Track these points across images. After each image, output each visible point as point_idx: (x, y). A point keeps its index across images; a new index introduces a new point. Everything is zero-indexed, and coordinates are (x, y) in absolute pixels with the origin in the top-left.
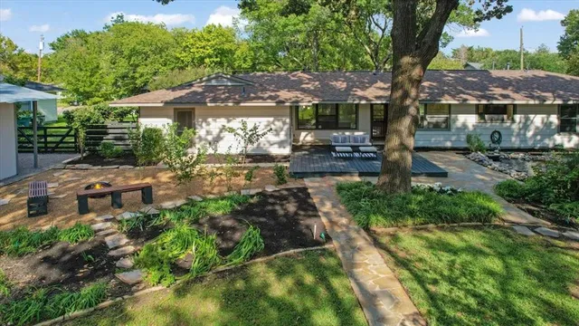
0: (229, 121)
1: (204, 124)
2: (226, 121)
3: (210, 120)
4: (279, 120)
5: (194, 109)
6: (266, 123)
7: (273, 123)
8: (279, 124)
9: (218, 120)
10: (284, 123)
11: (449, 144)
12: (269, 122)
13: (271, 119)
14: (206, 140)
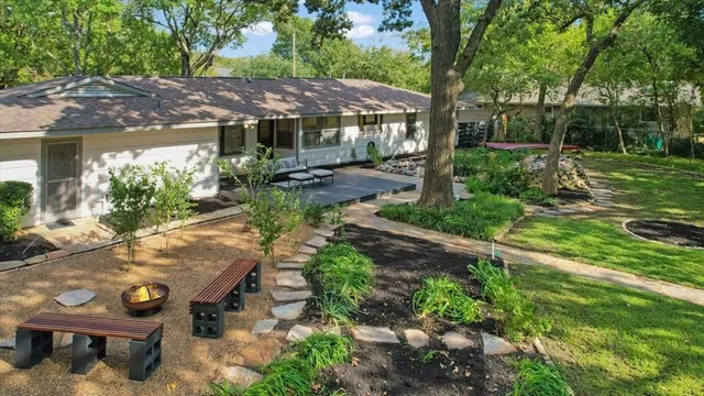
0: (136, 156)
1: (95, 165)
2: (131, 155)
3: (105, 156)
4: (204, 148)
5: (80, 139)
6: (188, 155)
7: (197, 153)
8: (203, 153)
9: (118, 155)
10: (211, 152)
11: (338, 161)
12: (191, 151)
13: (195, 147)
14: (98, 191)
